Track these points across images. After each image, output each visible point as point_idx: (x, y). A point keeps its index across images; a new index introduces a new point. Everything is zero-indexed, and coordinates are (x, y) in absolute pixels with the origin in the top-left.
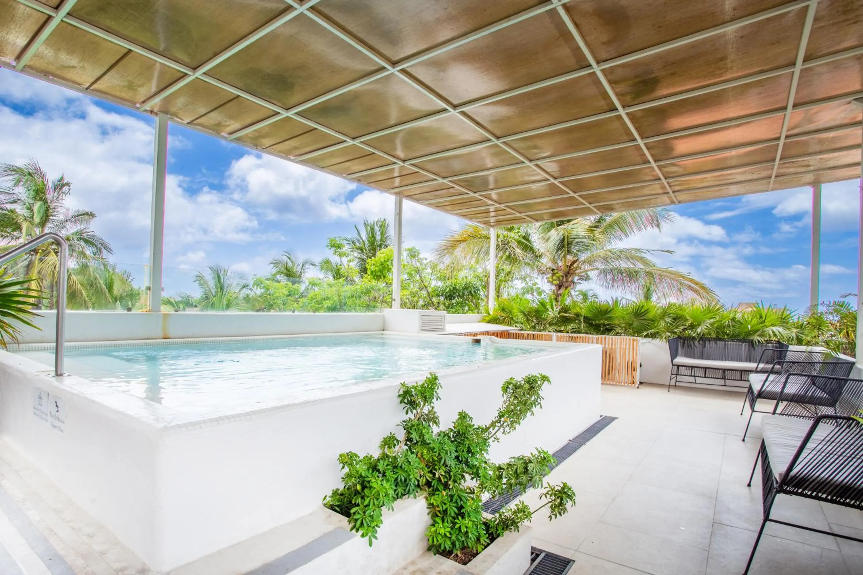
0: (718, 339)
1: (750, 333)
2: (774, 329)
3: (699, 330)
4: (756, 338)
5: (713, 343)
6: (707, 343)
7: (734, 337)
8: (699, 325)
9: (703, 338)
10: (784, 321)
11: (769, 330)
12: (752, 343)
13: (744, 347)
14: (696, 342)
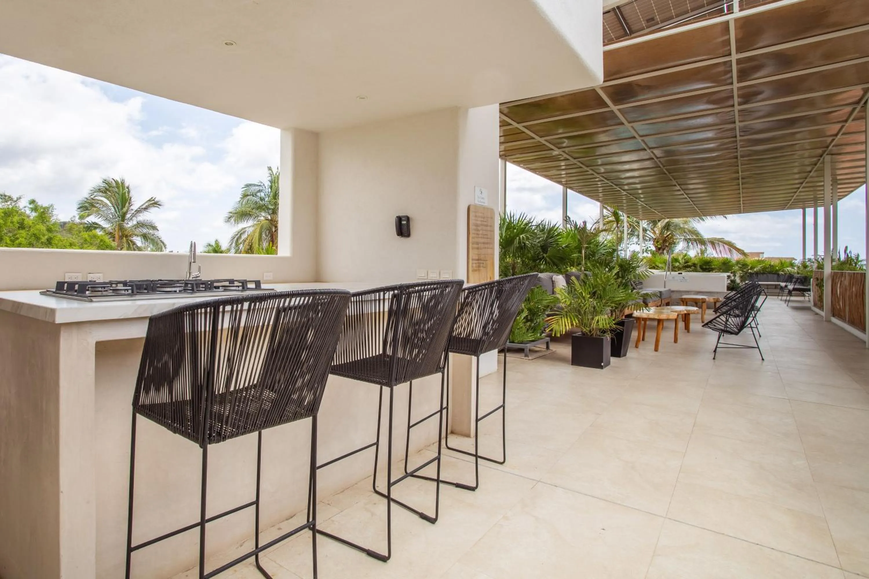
0: (763, 273)
1: (777, 271)
2: (788, 268)
3: (755, 270)
4: (781, 273)
5: (761, 275)
6: (759, 276)
7: (770, 273)
8: (754, 268)
9: (757, 273)
10: (792, 265)
11: (786, 269)
12: (778, 275)
13: (776, 276)
14: (754, 275)
